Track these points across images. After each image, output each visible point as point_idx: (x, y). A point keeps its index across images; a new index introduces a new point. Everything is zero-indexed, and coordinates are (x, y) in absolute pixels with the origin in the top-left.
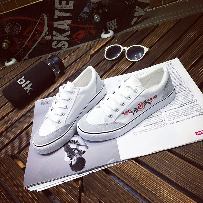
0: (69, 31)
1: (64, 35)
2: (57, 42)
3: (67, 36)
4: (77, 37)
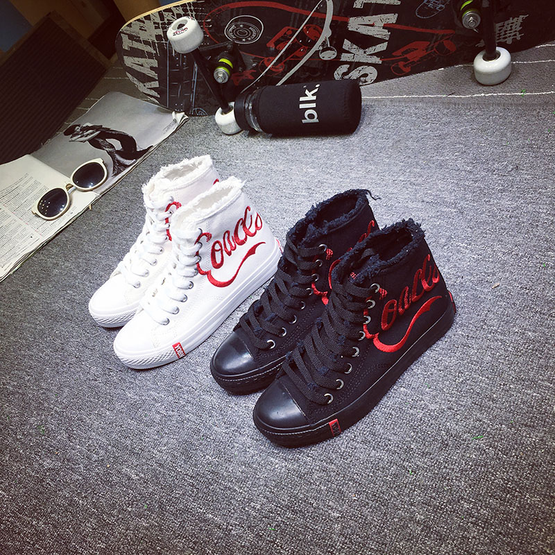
0: (386, 41)
1: (371, 50)
2: (348, 66)
3: (377, 54)
4: (405, 56)
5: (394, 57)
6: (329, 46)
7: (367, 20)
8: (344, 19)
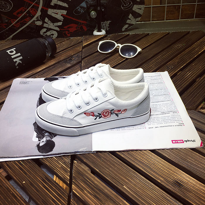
0: (62, 21)
1: (56, 24)
2: (46, 29)
3: (58, 26)
4: (69, 29)
5: (64, 29)
6: (39, 19)
7: (55, 11)
8: (46, 9)
